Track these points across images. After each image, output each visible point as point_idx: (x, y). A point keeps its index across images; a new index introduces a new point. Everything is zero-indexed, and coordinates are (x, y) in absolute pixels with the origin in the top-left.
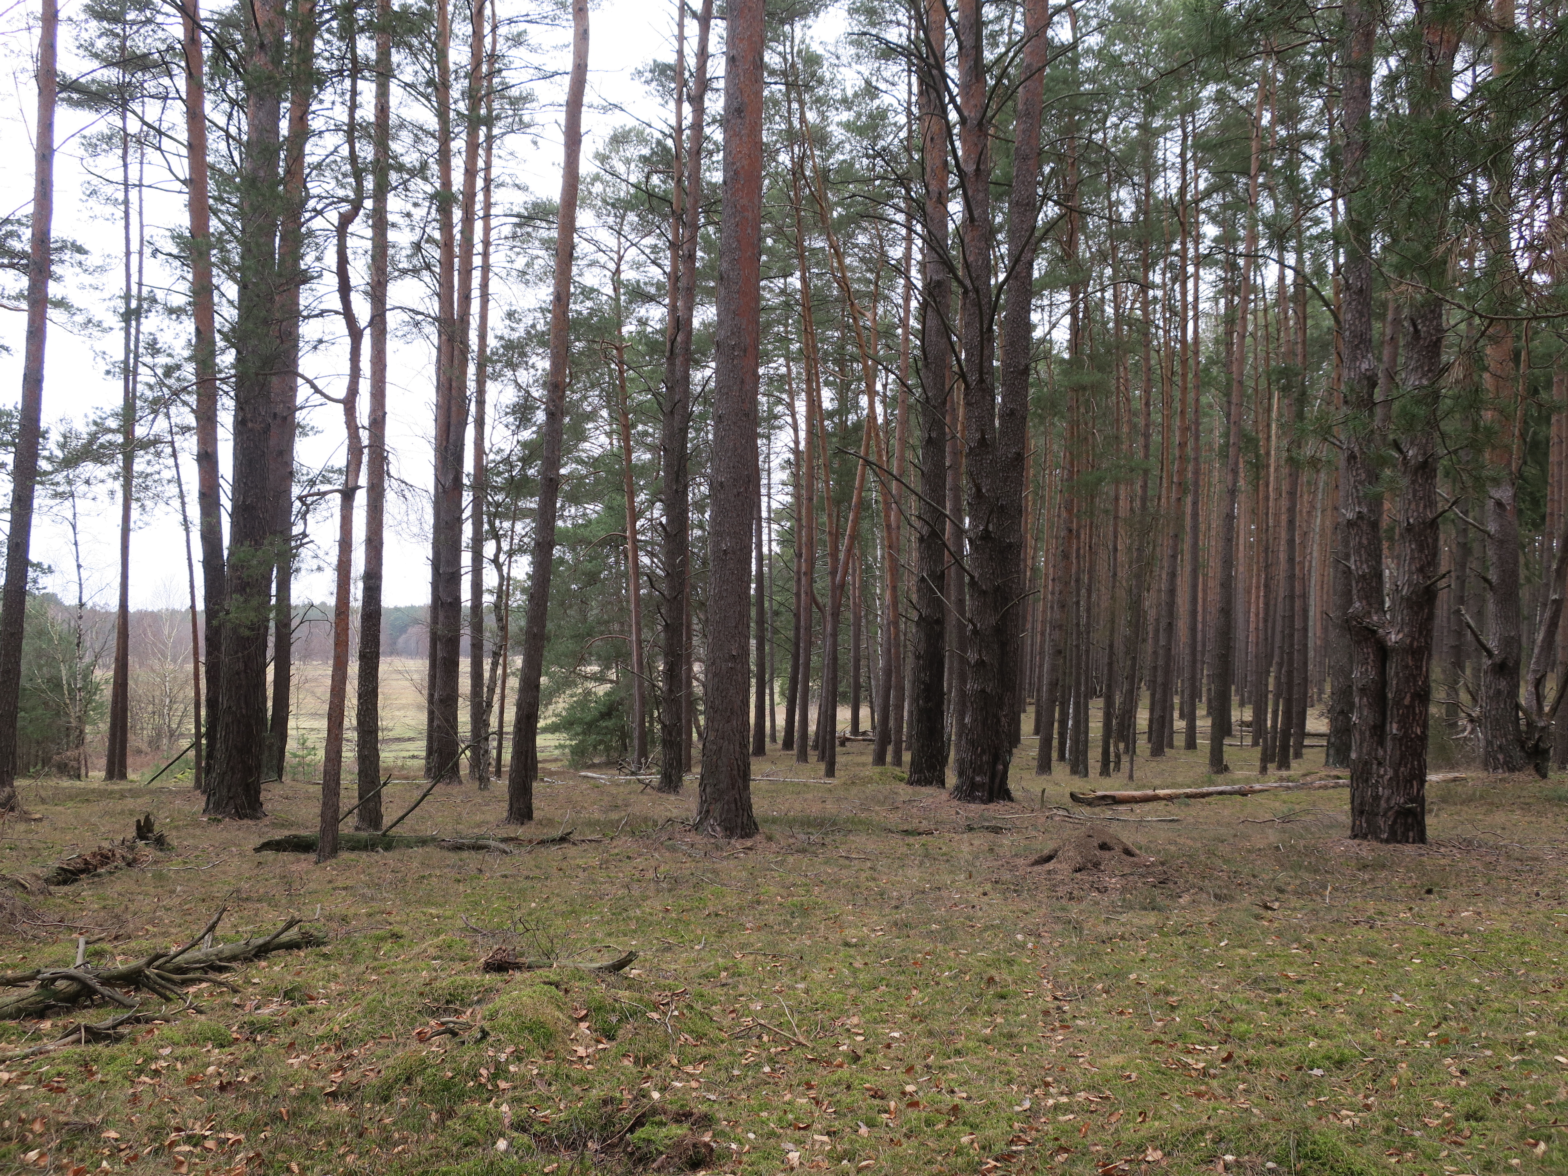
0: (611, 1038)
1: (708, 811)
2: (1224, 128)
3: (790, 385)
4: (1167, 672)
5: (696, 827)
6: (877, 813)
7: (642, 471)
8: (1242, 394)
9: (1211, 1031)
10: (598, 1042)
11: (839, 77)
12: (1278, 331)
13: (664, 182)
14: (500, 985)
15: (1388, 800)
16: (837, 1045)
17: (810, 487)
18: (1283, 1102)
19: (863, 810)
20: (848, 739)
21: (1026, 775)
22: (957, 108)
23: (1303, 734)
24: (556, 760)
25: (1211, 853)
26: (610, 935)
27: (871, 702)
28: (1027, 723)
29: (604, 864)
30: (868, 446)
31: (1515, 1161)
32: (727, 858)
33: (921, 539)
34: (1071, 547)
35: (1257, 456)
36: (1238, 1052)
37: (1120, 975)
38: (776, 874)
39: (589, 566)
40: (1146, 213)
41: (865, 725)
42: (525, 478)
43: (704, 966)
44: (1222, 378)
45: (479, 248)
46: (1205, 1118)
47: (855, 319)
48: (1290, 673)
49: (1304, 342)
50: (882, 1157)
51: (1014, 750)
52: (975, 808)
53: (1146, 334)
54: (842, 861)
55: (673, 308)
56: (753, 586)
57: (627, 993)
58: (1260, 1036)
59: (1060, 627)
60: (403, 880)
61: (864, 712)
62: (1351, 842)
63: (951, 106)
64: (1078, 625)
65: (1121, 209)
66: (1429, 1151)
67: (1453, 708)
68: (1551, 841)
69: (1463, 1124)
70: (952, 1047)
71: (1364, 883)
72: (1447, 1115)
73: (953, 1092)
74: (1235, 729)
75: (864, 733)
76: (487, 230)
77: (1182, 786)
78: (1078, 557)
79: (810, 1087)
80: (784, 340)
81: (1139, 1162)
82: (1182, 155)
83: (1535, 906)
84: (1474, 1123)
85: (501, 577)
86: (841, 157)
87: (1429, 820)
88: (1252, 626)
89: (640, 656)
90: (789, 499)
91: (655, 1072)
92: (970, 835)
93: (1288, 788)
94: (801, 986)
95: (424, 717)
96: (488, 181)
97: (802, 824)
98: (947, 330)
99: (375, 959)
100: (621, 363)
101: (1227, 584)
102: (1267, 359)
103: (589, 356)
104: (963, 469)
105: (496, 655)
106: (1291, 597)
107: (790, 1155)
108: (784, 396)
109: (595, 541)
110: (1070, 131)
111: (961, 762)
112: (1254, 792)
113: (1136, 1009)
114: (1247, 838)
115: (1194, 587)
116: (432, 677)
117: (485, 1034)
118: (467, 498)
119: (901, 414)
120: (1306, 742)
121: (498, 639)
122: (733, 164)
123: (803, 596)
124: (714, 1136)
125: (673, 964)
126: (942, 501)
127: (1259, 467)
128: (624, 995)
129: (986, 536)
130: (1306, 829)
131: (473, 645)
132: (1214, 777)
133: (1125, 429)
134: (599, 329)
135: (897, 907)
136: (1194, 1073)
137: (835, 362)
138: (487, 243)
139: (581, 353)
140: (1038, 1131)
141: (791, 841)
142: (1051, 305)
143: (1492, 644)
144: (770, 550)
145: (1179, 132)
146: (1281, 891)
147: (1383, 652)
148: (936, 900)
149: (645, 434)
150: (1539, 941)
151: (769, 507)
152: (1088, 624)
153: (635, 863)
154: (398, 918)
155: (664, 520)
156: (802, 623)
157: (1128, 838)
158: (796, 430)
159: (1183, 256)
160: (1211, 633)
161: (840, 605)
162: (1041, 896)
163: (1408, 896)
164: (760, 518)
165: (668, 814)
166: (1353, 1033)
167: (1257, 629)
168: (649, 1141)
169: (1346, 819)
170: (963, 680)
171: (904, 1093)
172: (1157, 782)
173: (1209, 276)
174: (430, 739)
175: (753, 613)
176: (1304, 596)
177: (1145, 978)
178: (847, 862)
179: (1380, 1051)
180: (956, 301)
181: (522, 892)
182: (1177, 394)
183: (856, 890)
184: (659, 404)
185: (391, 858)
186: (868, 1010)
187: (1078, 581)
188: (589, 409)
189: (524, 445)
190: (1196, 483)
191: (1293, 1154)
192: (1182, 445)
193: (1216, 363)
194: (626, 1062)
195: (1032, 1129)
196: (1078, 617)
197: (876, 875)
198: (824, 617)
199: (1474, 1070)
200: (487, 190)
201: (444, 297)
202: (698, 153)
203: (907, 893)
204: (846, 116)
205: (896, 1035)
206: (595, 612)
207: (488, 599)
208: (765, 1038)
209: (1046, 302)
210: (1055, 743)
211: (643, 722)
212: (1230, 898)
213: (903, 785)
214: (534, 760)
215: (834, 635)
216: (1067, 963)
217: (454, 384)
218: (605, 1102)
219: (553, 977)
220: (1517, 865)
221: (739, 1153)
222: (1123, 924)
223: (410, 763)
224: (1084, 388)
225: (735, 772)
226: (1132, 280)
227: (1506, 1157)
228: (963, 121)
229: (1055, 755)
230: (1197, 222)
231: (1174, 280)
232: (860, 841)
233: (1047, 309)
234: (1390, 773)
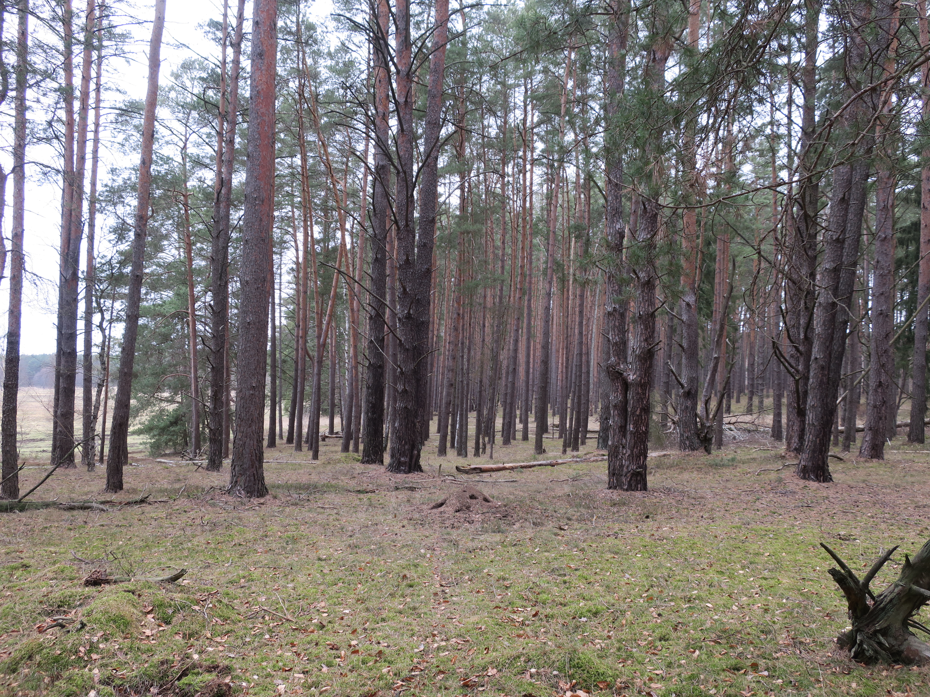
0: (168, 623)
1: (236, 482)
2: (547, 88)
3: (294, 223)
4: (513, 396)
5: (229, 492)
6: (342, 481)
7: (200, 272)
8: (555, 239)
9: (528, 599)
10: (160, 626)
11: (326, 39)
12: (576, 205)
13: (215, 95)
14: (95, 594)
15: (628, 467)
16: (311, 620)
17: (305, 285)
18: (565, 637)
19: (334, 479)
20: (327, 437)
21: (432, 457)
22: (394, 64)
23: (586, 431)
24: (141, 452)
25: (533, 499)
26: (171, 559)
27: (341, 414)
28: (433, 426)
29: (169, 516)
30: (340, 261)
31: (683, 662)
32: (248, 510)
33: (371, 318)
34: (459, 324)
35: (563, 274)
36: (541, 611)
37: (478, 570)
38: (278, 519)
39: (163, 330)
40: (504, 133)
41: (338, 427)
42: (122, 274)
43: (230, 576)
44: (545, 230)
45: (91, 127)
46: (521, 649)
47: (334, 185)
48: (579, 397)
49: (589, 211)
50: (335, 684)
51: (426, 442)
52: (401, 477)
53: (503, 203)
54: (319, 510)
55: (219, 173)
56: (269, 344)
57: (179, 595)
58: (554, 601)
59: (452, 370)
60: (32, 530)
61: (337, 420)
62: (608, 491)
63: (391, 63)
64: (462, 369)
65: (490, 130)
66: (640, 659)
67: (665, 416)
68: (711, 488)
69: (658, 643)
70: (380, 617)
71: (614, 513)
72: (650, 639)
73: (379, 643)
74: (550, 428)
75: (337, 433)
76: (98, 116)
77: (519, 462)
78: (463, 329)
79: (293, 645)
80: (291, 195)
81: (484, 676)
82: (525, 102)
83: (701, 523)
84: (663, 642)
85: (104, 336)
86: (327, 87)
87: (649, 478)
88: (560, 370)
89: (196, 386)
90: (292, 292)
91: (196, 642)
92: (397, 492)
93: (577, 462)
94: (291, 585)
95: (51, 426)
96: (98, 85)
97: (296, 488)
98: (387, 195)
99: (10, 582)
100: (186, 205)
101: (546, 347)
102: (568, 221)
103: (164, 200)
104: (397, 276)
105: (100, 386)
106: (581, 354)
107: (279, 687)
108: (290, 229)
109: (168, 315)
110: (461, 83)
111: (393, 449)
112: (558, 464)
113: (487, 589)
114: (553, 490)
115: (528, 348)
116: (57, 400)
117: (83, 625)
118: (82, 286)
119: (361, 244)
120: (588, 436)
121: (101, 376)
122: (257, 87)
123: (300, 350)
124: (232, 679)
125: (210, 576)
126: (383, 295)
127: (563, 280)
128: (178, 597)
129: (408, 317)
130: (585, 484)
131: (85, 380)
132: (537, 456)
133: (491, 256)
134: (172, 182)
135: (351, 536)
136: (517, 624)
137: (321, 210)
138: (97, 125)
139: (160, 197)
140: (427, 662)
141: (289, 498)
142: (450, 183)
143: (684, 381)
144: (280, 323)
145: (523, 88)
146: (569, 519)
147: (626, 385)
148: (375, 531)
149: (202, 249)
150: (701, 542)
151: (280, 296)
152: (468, 368)
153: (188, 515)
154: (27, 555)
155: (212, 303)
156: (299, 367)
157: (487, 492)
158: (297, 250)
159: (525, 160)
160: (537, 375)
161: (323, 356)
162: (436, 527)
163: (637, 520)
164: (273, 304)
165: (212, 484)
166: (603, 597)
167: (562, 372)
168: (190, 685)
169: (606, 478)
170: (395, 401)
171: (350, 646)
172: (506, 459)
173: (539, 171)
174: (55, 439)
175: (269, 361)
176: (588, 354)
177: (492, 571)
178: (322, 510)
179: (617, 606)
180: (393, 179)
181: (113, 535)
182: (520, 238)
183: (327, 527)
184: (209, 231)
185: (24, 516)
186: (331, 598)
187: (462, 344)
188: (164, 232)
189: (121, 253)
190: (530, 289)
191: (568, 665)
192: (522, 267)
193: (541, 221)
194: (177, 637)
195: (424, 661)
196: (463, 364)
197: (338, 517)
198: (313, 364)
199: (665, 614)
200: (98, 90)
201: (68, 157)
202: (237, 78)
203: (357, 528)
204: (329, 62)
205: (347, 611)
206: (167, 359)
207: (95, 351)
208: (267, 618)
209: (447, 181)
210: (449, 438)
211: (198, 427)
212: (541, 524)
213: (358, 464)
214: (125, 453)
215: (319, 374)
216: (449, 565)
217: (73, 213)
218: (162, 663)
219: (131, 587)
220: (693, 501)
221: (248, 688)
222: (482, 541)
223: (40, 455)
224: (468, 233)
225: (254, 458)
226: (495, 172)
227: (679, 659)
228: (398, 72)
229: (448, 444)
230: (532, 140)
231: (520, 172)
232: (332, 498)
233: (447, 185)
234: (629, 452)
